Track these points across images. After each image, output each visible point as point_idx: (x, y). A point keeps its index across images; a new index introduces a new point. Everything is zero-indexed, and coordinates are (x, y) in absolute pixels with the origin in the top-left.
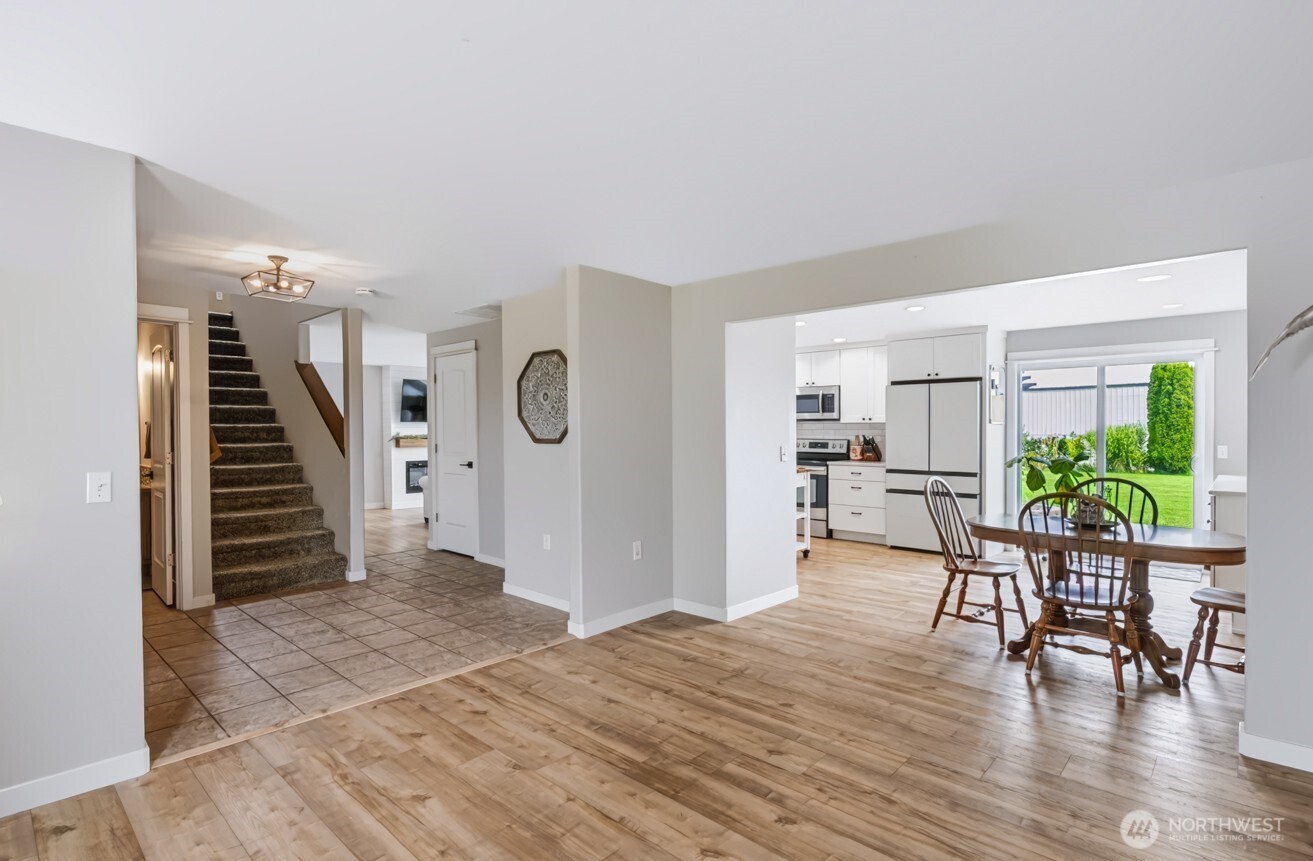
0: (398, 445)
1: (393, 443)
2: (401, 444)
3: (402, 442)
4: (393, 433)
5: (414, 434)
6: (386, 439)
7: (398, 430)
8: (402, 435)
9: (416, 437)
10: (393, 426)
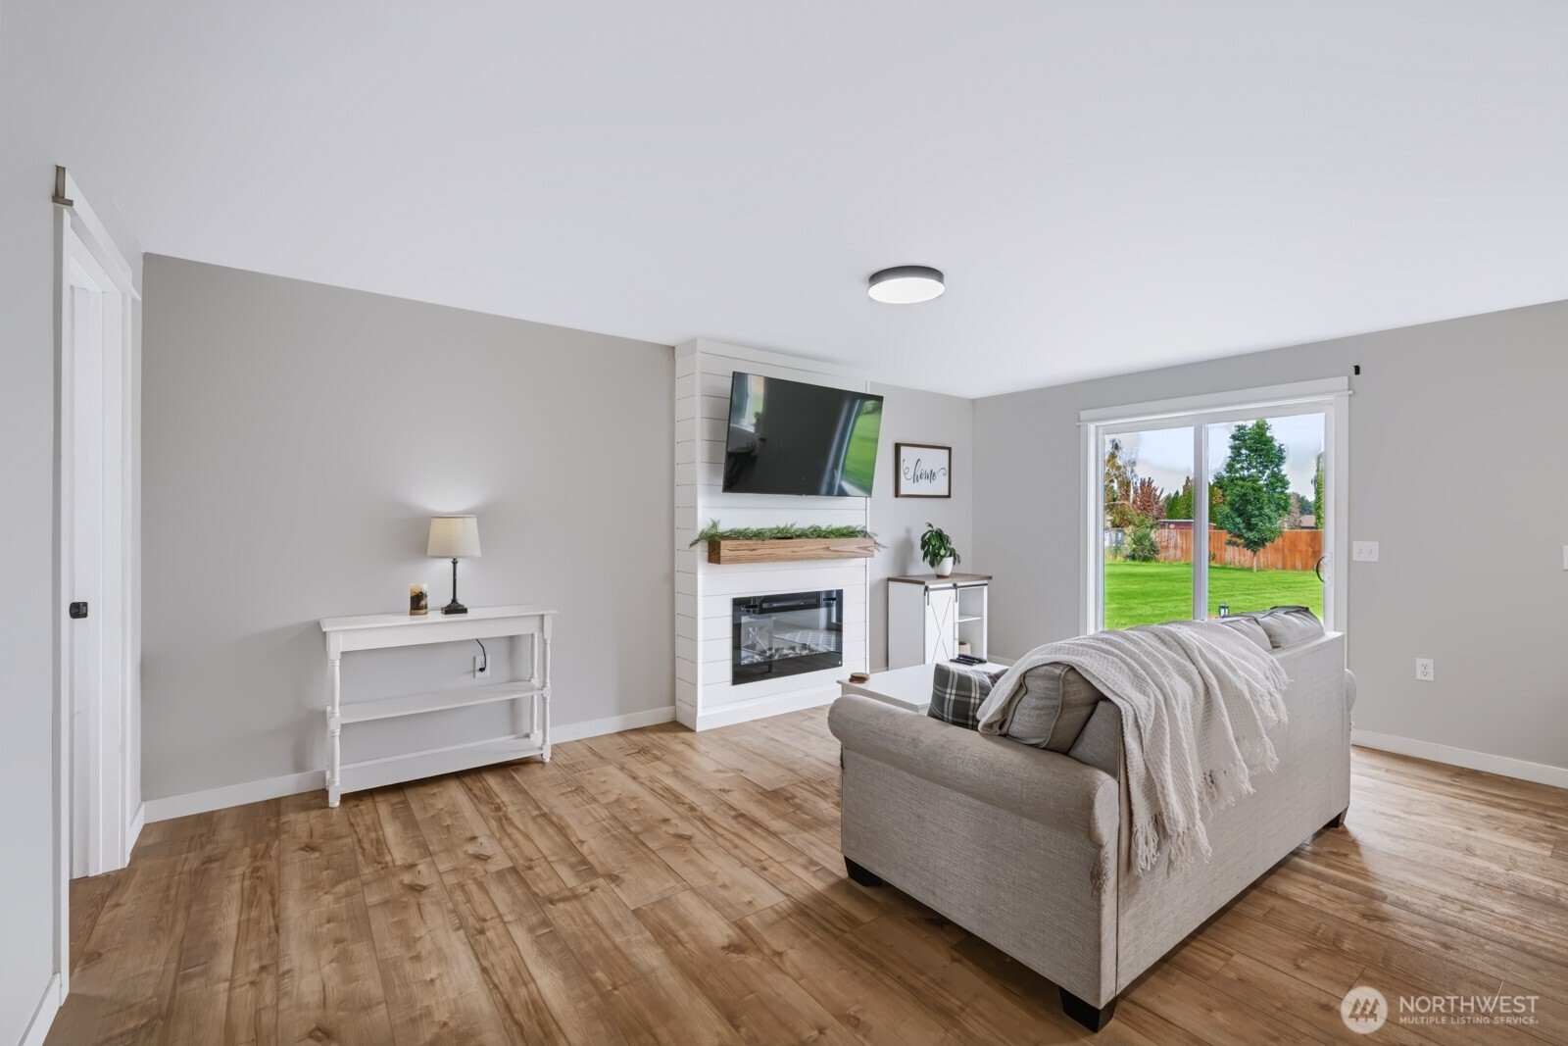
0: (714, 556)
1: (701, 550)
2: (724, 552)
3: (726, 546)
4: (703, 524)
5: (754, 526)
6: (683, 539)
7: (716, 515)
8: (723, 528)
9: (758, 535)
10: (702, 502)
